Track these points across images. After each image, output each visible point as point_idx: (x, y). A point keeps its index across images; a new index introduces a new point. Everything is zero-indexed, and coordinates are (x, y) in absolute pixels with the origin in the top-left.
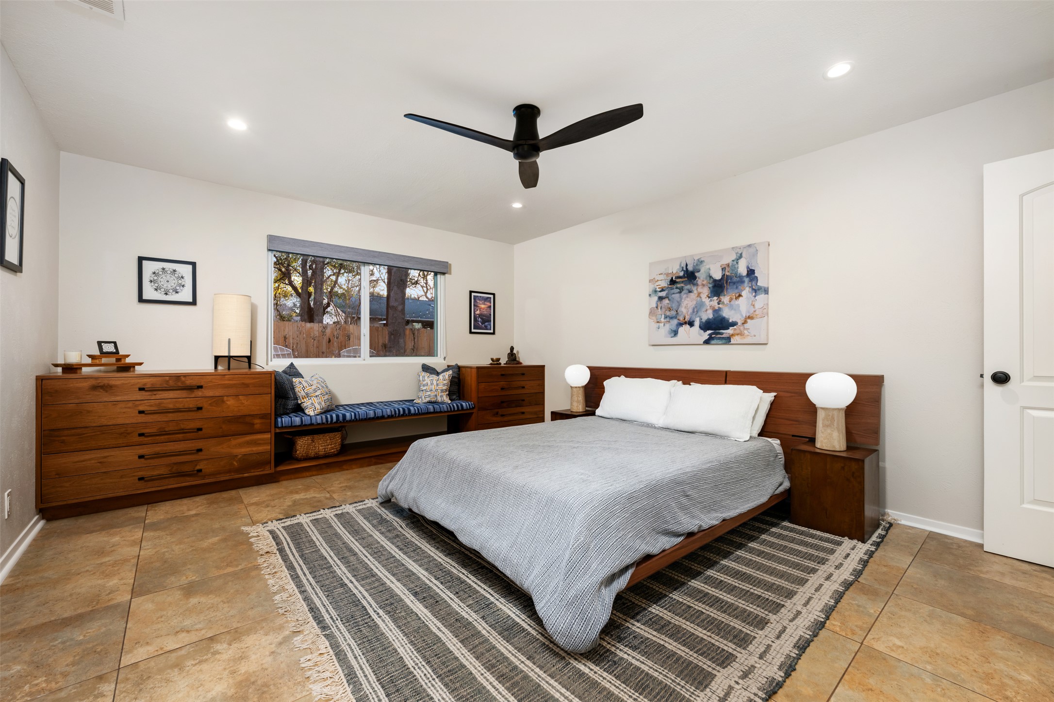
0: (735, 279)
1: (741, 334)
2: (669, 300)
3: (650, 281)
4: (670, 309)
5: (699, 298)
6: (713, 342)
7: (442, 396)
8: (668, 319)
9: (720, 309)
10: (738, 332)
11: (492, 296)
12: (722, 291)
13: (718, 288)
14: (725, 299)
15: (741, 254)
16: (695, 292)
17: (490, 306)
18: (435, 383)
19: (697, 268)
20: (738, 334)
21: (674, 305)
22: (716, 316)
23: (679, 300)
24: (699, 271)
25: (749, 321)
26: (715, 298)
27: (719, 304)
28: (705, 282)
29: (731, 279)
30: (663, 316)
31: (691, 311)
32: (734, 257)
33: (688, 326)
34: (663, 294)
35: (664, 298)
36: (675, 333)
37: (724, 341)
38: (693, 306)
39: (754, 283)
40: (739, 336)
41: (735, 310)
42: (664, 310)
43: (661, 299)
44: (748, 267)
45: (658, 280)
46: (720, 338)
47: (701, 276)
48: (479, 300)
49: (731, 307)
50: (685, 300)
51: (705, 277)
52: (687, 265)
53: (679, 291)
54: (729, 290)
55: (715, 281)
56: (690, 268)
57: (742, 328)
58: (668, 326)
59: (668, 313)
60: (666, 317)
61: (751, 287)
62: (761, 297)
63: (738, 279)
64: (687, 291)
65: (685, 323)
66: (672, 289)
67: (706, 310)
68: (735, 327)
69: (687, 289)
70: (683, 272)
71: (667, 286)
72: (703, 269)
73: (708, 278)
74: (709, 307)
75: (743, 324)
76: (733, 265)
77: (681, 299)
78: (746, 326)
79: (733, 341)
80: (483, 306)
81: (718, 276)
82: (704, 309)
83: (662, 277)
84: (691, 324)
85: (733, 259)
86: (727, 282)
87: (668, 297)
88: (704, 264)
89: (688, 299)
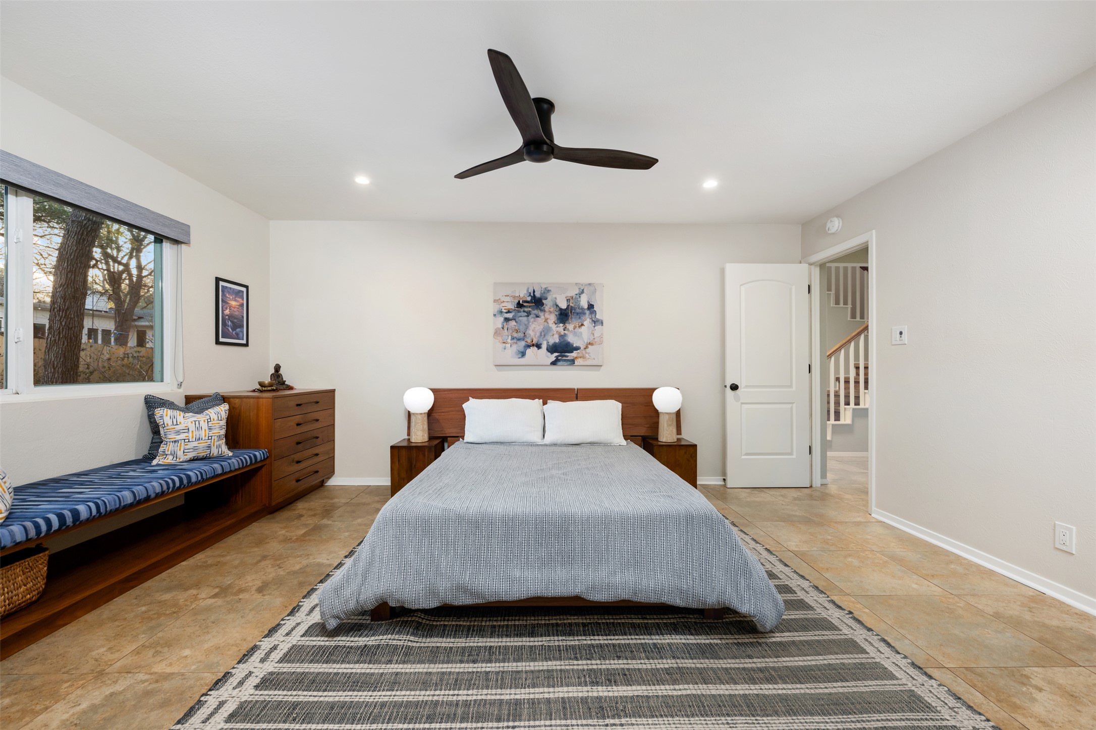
0: (578, 311)
1: (583, 357)
2: (516, 322)
3: (495, 301)
4: (517, 331)
5: (546, 323)
6: (559, 363)
7: (219, 447)
8: (515, 341)
9: (565, 335)
10: (580, 355)
11: (244, 289)
12: (567, 319)
13: (564, 316)
14: (570, 326)
15: (583, 290)
16: (543, 317)
17: (243, 304)
18: (204, 425)
19: (544, 295)
20: (581, 357)
21: (521, 327)
22: (562, 340)
23: (526, 323)
24: (546, 299)
25: (589, 346)
26: (561, 325)
27: (564, 330)
28: (552, 310)
29: (575, 310)
30: (510, 337)
31: (538, 334)
32: (577, 292)
33: (535, 348)
34: (510, 316)
35: (511, 320)
36: (523, 354)
37: (569, 363)
38: (540, 330)
39: (593, 316)
40: (582, 359)
41: (578, 336)
42: (510, 331)
43: (507, 320)
44: (588, 302)
45: (504, 302)
46: (565, 360)
47: (548, 303)
48: (229, 293)
49: (575, 334)
50: (532, 323)
51: (552, 305)
52: (534, 291)
53: (526, 314)
54: (573, 319)
55: (561, 309)
56: (538, 295)
57: (584, 352)
58: (515, 347)
59: (515, 335)
60: (513, 339)
61: (591, 319)
62: (598, 327)
63: (581, 311)
64: (535, 316)
65: (533, 345)
66: (519, 312)
67: (553, 335)
68: (578, 351)
69: (535, 314)
70: (530, 297)
71: (513, 308)
72: (550, 297)
73: (555, 306)
74: (555, 332)
75: (585, 348)
76: (576, 298)
77: (529, 323)
78: (587, 350)
79: (576, 363)
80: (233, 303)
81: (563, 306)
82: (551, 334)
83: (508, 299)
84: (539, 346)
85: (577, 293)
86: (571, 312)
87: (515, 319)
88: (551, 293)
89: (536, 323)
